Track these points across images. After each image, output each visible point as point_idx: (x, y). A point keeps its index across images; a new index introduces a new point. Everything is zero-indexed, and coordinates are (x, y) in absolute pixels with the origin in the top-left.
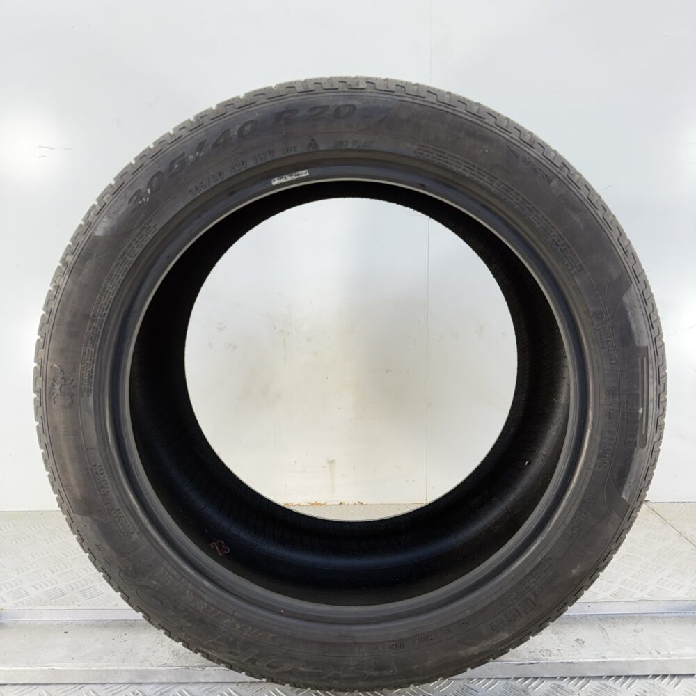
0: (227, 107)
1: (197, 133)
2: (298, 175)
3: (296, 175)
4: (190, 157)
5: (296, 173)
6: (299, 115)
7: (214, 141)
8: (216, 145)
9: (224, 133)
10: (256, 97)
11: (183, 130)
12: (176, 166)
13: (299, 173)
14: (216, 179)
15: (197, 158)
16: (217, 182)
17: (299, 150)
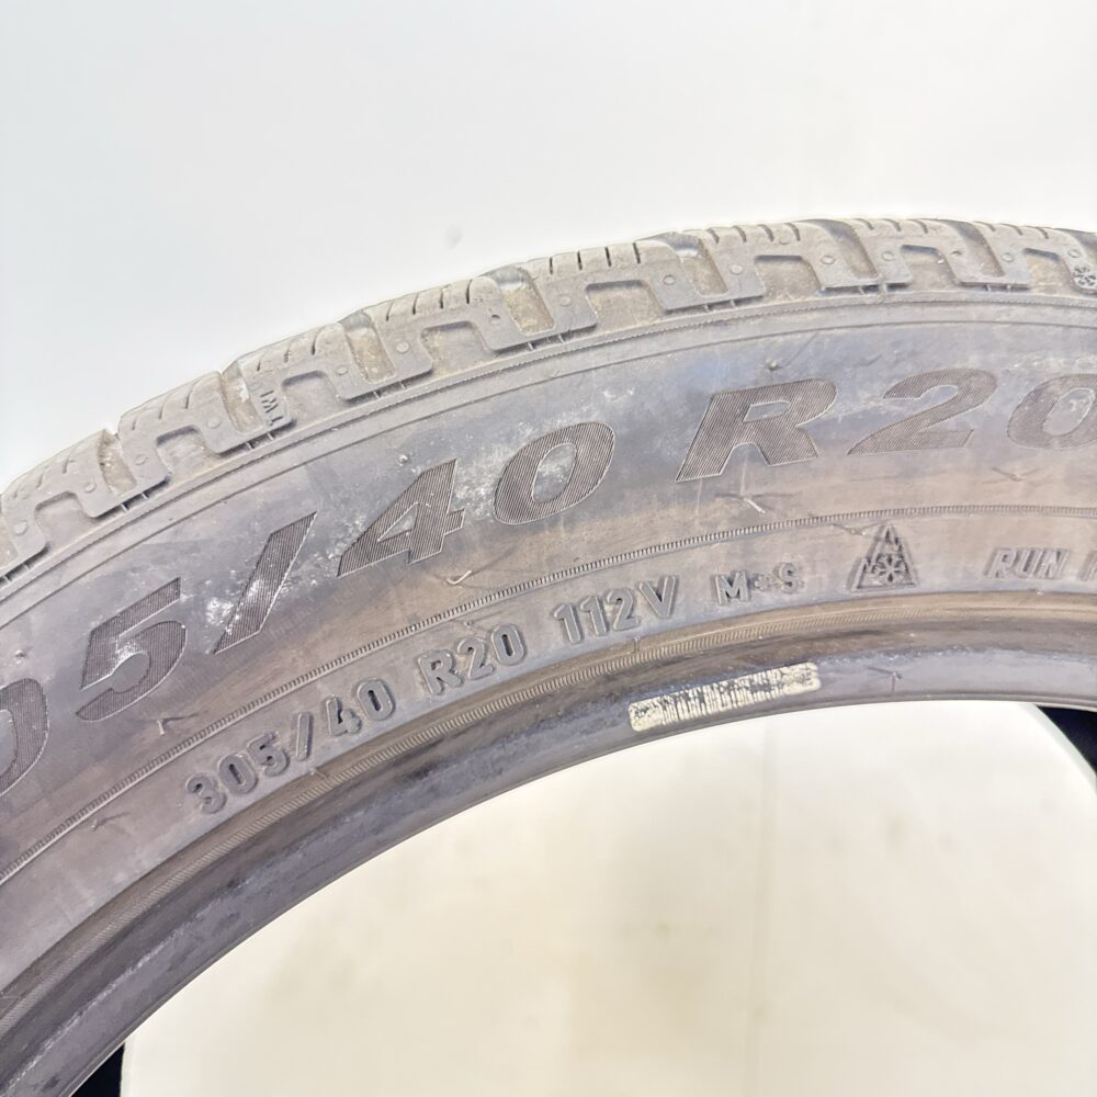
0: (438, 340)
1: (253, 474)
2: (766, 687)
3: (754, 689)
4: (213, 605)
5: (758, 678)
6: (836, 410)
7: (360, 523)
8: (365, 546)
9: (415, 487)
10: (597, 298)
11: (182, 446)
12: (125, 655)
13: (773, 675)
14: (348, 723)
15: (253, 614)
16: (355, 740)
17: (812, 584)
